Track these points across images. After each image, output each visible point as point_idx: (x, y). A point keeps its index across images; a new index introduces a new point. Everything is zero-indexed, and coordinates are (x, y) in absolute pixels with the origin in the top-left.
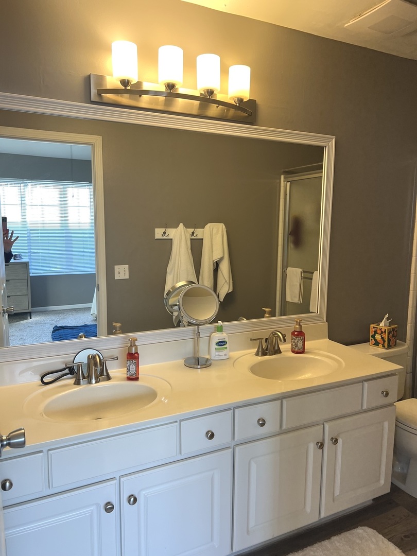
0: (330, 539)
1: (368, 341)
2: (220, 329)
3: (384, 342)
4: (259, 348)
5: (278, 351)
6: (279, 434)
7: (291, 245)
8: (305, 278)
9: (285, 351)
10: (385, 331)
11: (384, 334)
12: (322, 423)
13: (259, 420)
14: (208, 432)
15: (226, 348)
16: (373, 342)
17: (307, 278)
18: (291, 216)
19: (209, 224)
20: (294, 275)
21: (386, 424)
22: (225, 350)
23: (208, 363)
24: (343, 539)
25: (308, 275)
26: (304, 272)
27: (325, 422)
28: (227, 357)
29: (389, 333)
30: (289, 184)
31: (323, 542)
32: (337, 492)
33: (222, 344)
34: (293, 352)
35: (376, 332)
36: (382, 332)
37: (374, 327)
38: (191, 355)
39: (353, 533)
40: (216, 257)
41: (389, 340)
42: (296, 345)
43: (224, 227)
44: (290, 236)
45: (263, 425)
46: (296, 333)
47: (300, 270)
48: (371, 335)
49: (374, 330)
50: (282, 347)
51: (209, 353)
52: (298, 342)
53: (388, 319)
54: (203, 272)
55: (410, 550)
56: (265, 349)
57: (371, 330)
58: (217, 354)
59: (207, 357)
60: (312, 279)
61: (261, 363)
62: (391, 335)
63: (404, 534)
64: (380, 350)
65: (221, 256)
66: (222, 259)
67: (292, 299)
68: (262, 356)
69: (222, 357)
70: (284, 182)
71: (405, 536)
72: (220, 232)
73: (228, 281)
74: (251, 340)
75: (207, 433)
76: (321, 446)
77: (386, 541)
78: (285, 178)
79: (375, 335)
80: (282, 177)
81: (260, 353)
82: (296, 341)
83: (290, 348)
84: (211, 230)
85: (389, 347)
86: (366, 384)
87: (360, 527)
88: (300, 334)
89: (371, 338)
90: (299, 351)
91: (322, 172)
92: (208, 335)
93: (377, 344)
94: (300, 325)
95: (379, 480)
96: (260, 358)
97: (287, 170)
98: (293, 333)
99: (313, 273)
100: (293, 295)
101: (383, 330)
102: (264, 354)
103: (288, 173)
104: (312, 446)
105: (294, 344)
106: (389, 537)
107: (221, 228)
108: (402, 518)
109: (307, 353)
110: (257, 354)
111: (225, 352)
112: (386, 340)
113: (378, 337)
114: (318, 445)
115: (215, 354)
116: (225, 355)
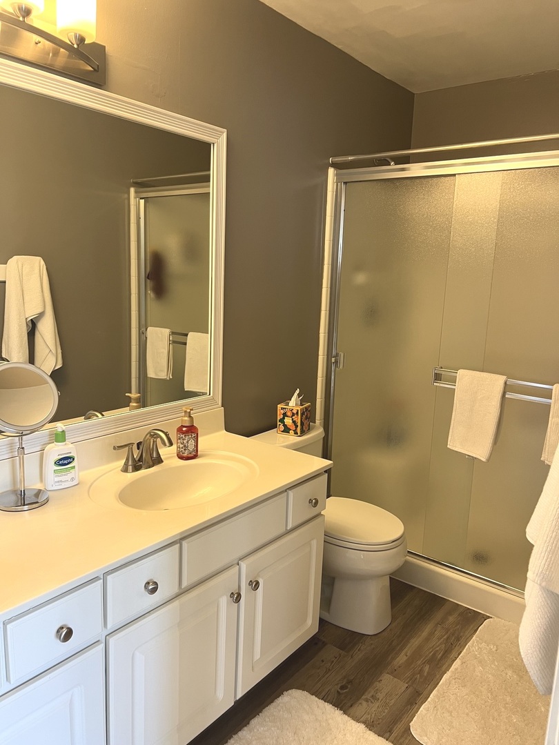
0: (248, 724)
1: (275, 426)
2: (60, 437)
3: (297, 426)
4: (127, 459)
5: (159, 460)
6: (177, 596)
7: (151, 294)
8: (174, 342)
9: (167, 458)
10: (297, 413)
11: (296, 416)
12: (236, 562)
13: (148, 583)
14: (62, 628)
15: (74, 467)
16: (282, 428)
17: (178, 341)
18: (148, 250)
19: (15, 258)
20: (159, 339)
21: (314, 543)
22: (72, 471)
23: (42, 499)
24: (267, 720)
25: (180, 339)
26: (173, 333)
27: (240, 559)
28: (75, 482)
29: (302, 415)
30: (142, 201)
31: (240, 733)
32: (257, 655)
33: (66, 462)
34: (181, 458)
35: (285, 415)
36: (293, 414)
37: (282, 409)
38: (9, 488)
39: (279, 705)
40: (31, 313)
41: (302, 424)
42: (186, 447)
43: (42, 262)
44: (148, 281)
45: (154, 591)
46: (184, 429)
47: (167, 331)
48: (279, 419)
49: (282, 412)
50: (164, 452)
51: (41, 479)
52: (188, 442)
53: (299, 395)
54: (8, 337)
55: (351, 706)
56: (137, 460)
57: (278, 412)
58: (57, 479)
59: (39, 486)
60: (185, 344)
61: (133, 484)
62: (304, 416)
63: (339, 685)
64: (292, 439)
65: (40, 311)
66: (41, 315)
67: (156, 374)
68: (133, 471)
69: (66, 483)
70: (135, 198)
71: (342, 688)
72: (37, 271)
73: (54, 351)
74: (114, 448)
75: (58, 631)
76: (237, 597)
77: (321, 702)
78: (136, 192)
79: (284, 418)
80: (132, 190)
81: (130, 468)
82: (185, 442)
83: (176, 451)
84: (20, 266)
85: (303, 433)
86: (291, 493)
87: (285, 693)
88: (190, 430)
89: (278, 423)
90: (190, 455)
91: (209, 187)
92: (39, 449)
93: (287, 430)
94: (190, 416)
95: (305, 620)
96: (132, 476)
97: (139, 180)
98: (180, 430)
99: (187, 335)
100: (158, 368)
101: (295, 411)
102: (137, 468)
103: (140, 185)
104: (224, 601)
105: (181, 446)
106: (323, 694)
107: (37, 265)
108: (333, 661)
109: (202, 456)
110: (125, 470)
111: (72, 474)
112: (299, 424)
113: (288, 421)
114: (233, 597)
115: (53, 479)
116: (73, 479)
